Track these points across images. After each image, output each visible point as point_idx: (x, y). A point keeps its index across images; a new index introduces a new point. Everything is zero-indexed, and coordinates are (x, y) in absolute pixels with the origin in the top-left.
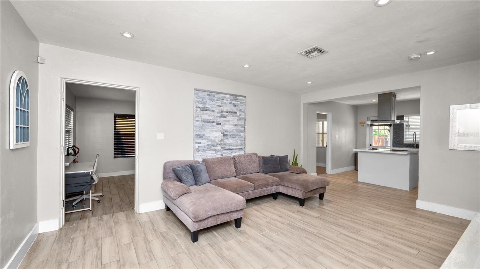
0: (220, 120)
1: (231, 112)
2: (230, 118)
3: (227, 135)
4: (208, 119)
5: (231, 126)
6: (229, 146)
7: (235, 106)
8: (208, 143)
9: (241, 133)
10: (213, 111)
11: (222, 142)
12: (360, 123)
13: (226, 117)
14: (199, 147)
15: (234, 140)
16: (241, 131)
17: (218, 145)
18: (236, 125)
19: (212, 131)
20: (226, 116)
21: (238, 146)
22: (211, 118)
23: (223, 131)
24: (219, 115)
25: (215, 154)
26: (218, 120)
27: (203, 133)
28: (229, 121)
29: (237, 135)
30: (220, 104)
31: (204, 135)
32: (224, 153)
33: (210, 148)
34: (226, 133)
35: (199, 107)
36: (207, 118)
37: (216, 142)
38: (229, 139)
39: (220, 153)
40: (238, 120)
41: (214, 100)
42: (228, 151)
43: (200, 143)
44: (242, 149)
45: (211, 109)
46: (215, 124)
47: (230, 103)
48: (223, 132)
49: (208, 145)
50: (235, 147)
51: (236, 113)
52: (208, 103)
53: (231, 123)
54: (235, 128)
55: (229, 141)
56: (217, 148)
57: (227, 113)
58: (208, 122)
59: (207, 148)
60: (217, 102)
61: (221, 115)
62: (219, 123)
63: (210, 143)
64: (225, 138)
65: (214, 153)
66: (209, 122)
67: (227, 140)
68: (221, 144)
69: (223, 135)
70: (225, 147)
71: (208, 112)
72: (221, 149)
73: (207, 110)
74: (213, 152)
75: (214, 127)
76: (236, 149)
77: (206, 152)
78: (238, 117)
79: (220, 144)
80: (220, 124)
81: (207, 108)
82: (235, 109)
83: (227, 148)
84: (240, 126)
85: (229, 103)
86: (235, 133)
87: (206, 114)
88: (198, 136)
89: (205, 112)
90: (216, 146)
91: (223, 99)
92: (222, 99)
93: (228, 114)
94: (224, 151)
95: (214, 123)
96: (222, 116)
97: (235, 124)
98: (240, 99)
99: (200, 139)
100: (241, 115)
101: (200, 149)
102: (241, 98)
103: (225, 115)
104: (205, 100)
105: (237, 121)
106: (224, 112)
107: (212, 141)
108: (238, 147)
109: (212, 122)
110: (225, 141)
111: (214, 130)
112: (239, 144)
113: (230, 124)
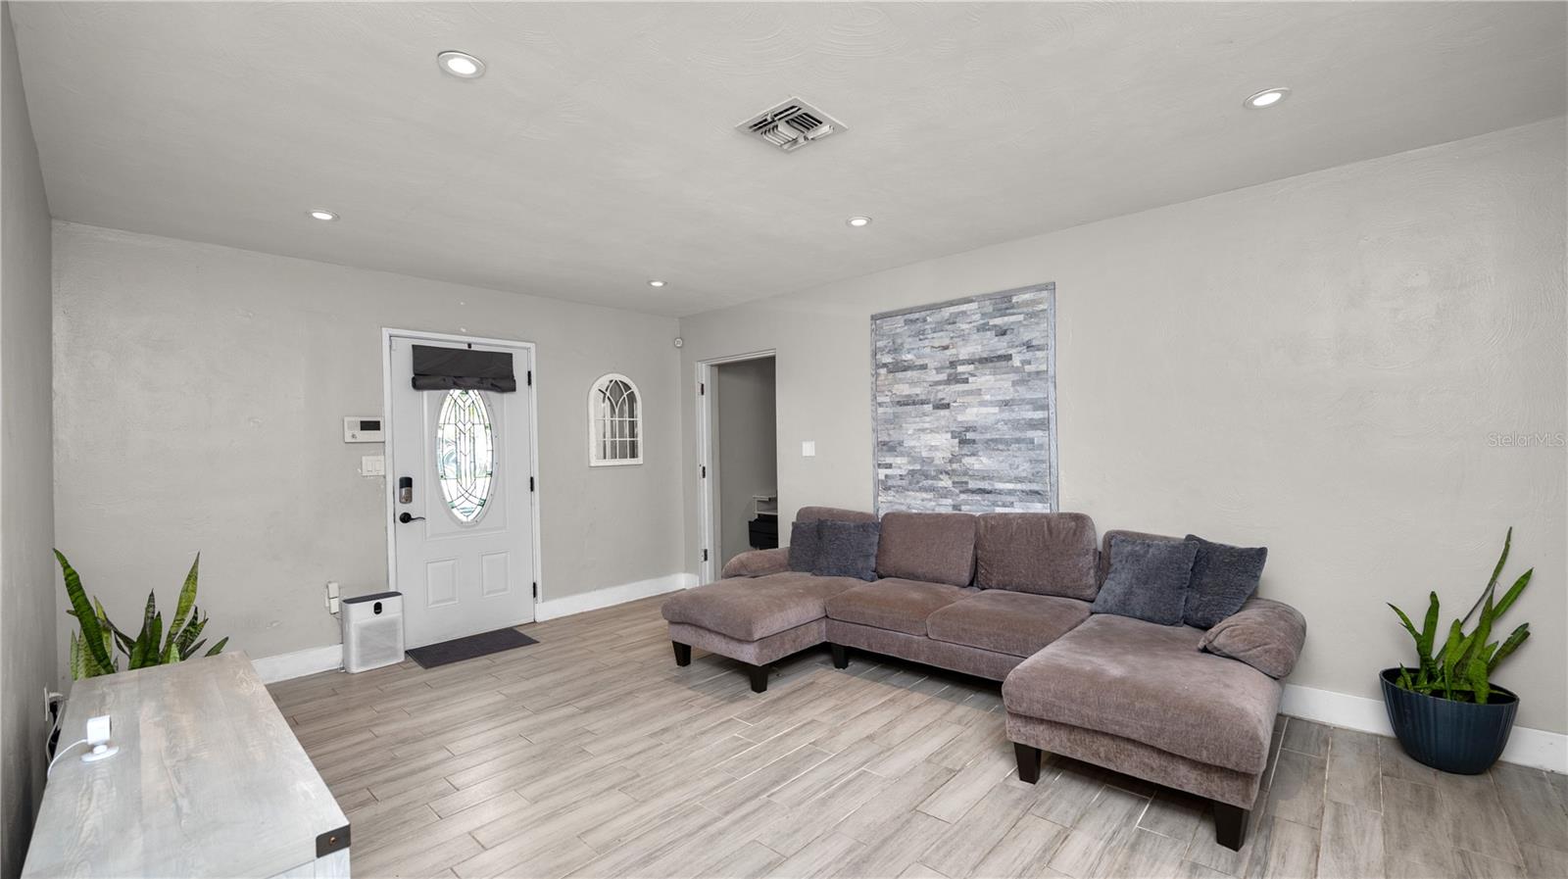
0: (946, 393)
1: (986, 359)
2: (984, 380)
3: (974, 441)
4: (909, 396)
5: (984, 410)
6: (984, 478)
7: (1004, 333)
8: (911, 468)
9: (1030, 434)
10: (924, 367)
11: (955, 466)
13: (966, 381)
14: (886, 476)
15: (1001, 459)
16: (1033, 425)
17: (941, 473)
18: (1006, 403)
19: (923, 430)
20: (966, 376)
21: (1019, 480)
22: (918, 390)
23: (957, 430)
24: (943, 377)
25: (933, 503)
26: (940, 395)
27: (895, 436)
28: (978, 392)
29: (1018, 441)
30: (946, 342)
31: (901, 443)
32: (966, 503)
33: (918, 482)
34: (970, 436)
35: (885, 365)
36: (907, 393)
37: (936, 466)
38: (980, 453)
39: (949, 501)
40: (1015, 383)
41: (923, 334)
42: (978, 497)
43: (889, 466)
44: (1037, 493)
45: (916, 363)
46: (928, 408)
47: (983, 328)
48: (960, 433)
49: (912, 473)
50: (1010, 486)
51: (1009, 357)
52: (907, 346)
53: (988, 397)
54: (1006, 415)
55: (981, 462)
56: (941, 484)
57: (972, 366)
58: (908, 405)
59: (910, 484)
60: (933, 338)
61: (949, 375)
62: (943, 402)
63: (919, 468)
64: (965, 451)
65: (930, 500)
66: (914, 403)
67: (974, 458)
68: (953, 470)
69: (957, 440)
70: (966, 483)
71: (909, 374)
72: (953, 489)
73: (905, 369)
74: (925, 495)
75: (927, 419)
76: (1011, 492)
77: (907, 493)
78: (1016, 370)
79: (947, 473)
80: (947, 406)
81: (906, 364)
82: (1000, 346)
83: (972, 485)
84: (1028, 407)
85: (978, 330)
86: (1008, 434)
87: (901, 381)
88: (885, 448)
89: (900, 375)
90: (934, 478)
91: (954, 323)
92: (949, 324)
93: (976, 368)
94: (963, 496)
95: (925, 406)
96: (955, 379)
97: (1002, 401)
98: (1026, 303)
99: (888, 454)
100: (1029, 363)
101: (890, 483)
102: (1027, 296)
103: (964, 373)
104: (899, 341)
105: (1012, 389)
106: (960, 365)
107: (923, 461)
108: (1019, 486)
109: (922, 404)
110: (966, 460)
111: (927, 425)
112: (1024, 474)
113: (983, 404)
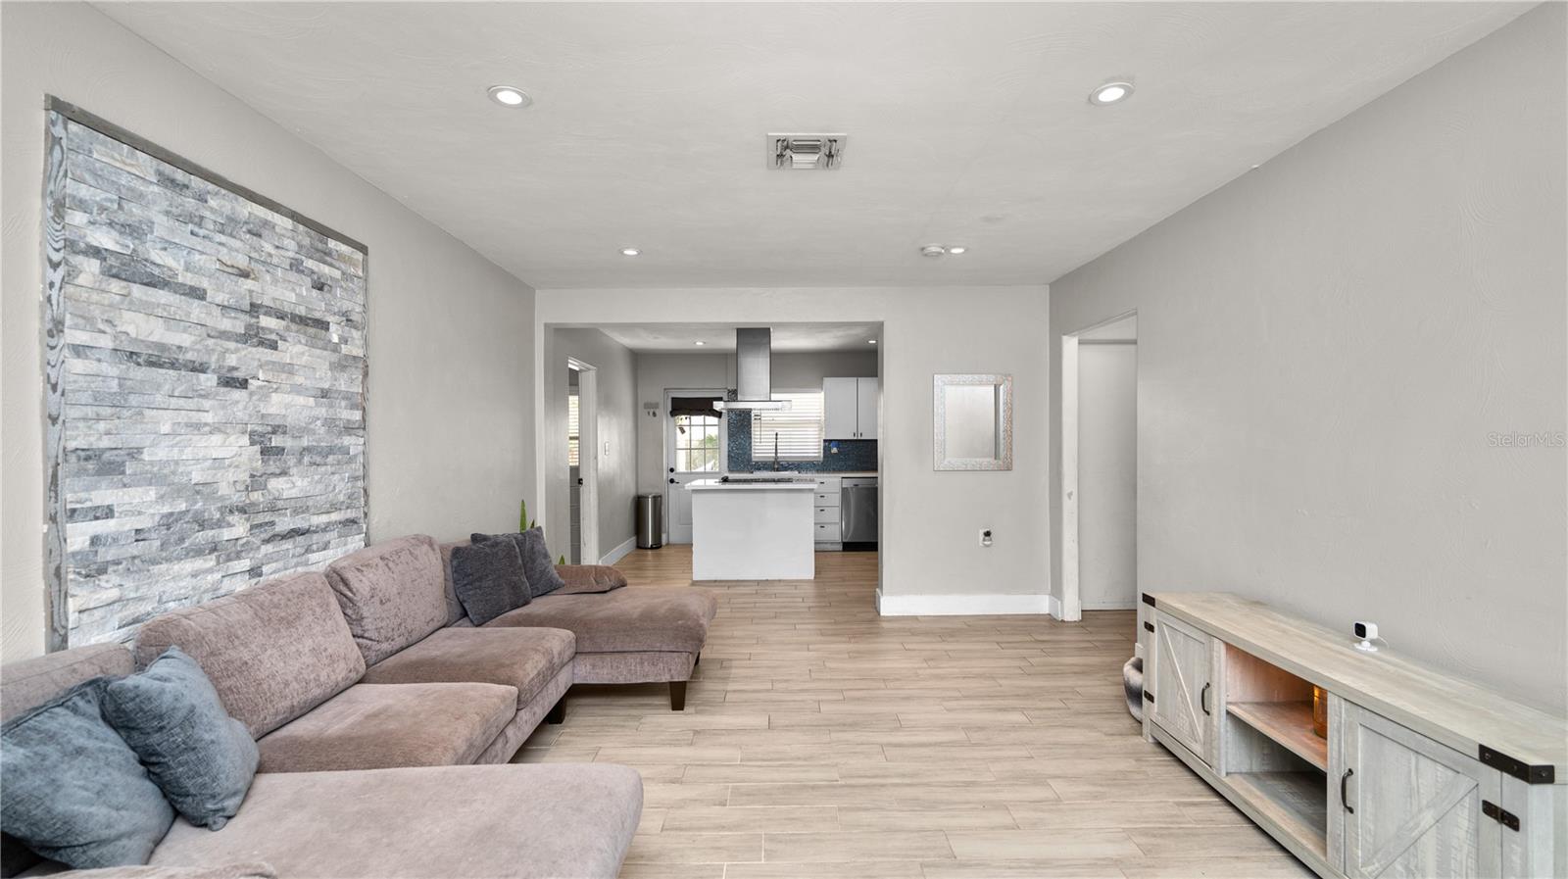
0: (242, 358)
1: (300, 317)
2: (295, 349)
3: (281, 451)
4: (162, 347)
5: (301, 400)
6: (296, 512)
7: (321, 289)
8: (166, 510)
9: (347, 440)
10: (197, 293)
11: (256, 496)
12: (647, 406)
13: (274, 346)
14: (95, 541)
15: (316, 478)
16: (349, 429)
17: (231, 512)
18: (325, 394)
19: (197, 427)
20: (273, 337)
21: (335, 507)
22: (185, 339)
23: (259, 429)
24: (237, 324)
25: (218, 576)
26: (232, 360)
27: (132, 437)
28: (289, 369)
29: (331, 451)
30: (242, 262)
31: (134, 453)
32: (269, 559)
33: (182, 540)
34: (276, 441)
35: (96, 252)
36: (155, 338)
37: (222, 498)
38: (293, 471)
39: (245, 564)
40: (333, 367)
41: (200, 225)
42: (287, 545)
43: (109, 512)
44: (354, 521)
45: (180, 279)
46: (208, 380)
47: (296, 266)
48: (263, 435)
49: (168, 521)
50: (324, 519)
51: (324, 325)
52: (159, 231)
53: (299, 379)
54: (323, 412)
55: (289, 487)
56: (226, 534)
57: (283, 323)
58: (161, 366)
59: (163, 546)
60: (220, 244)
61: (248, 327)
62: (236, 374)
63: (183, 507)
64: (272, 468)
65: (210, 571)
66: (173, 365)
67: (282, 479)
68: (252, 504)
69: (257, 448)
70: (272, 523)
71: (162, 296)
72: (251, 539)
73: (152, 282)
74: (199, 564)
75: (207, 404)
76: (326, 528)
77: (155, 569)
78: (336, 349)
79: (242, 510)
80: (243, 384)
81: (156, 271)
82: (316, 305)
83: (284, 524)
84: (343, 403)
85: (291, 265)
86: (321, 436)
87: (147, 309)
88: (90, 466)
89: (137, 291)
90: (219, 524)
91: (259, 236)
92: (250, 232)
93: (287, 329)
94: (269, 548)
95: (202, 376)
96: (253, 337)
97: (322, 390)
98: (341, 257)
99: (105, 481)
100: (346, 342)
101: (107, 554)
102: (344, 248)
103: (271, 331)
104: (135, 210)
105: (329, 373)
106: (265, 314)
107: (198, 490)
108: (335, 517)
109: (194, 370)
110: (276, 485)
111: (208, 418)
112: (341, 498)
113: (297, 390)
